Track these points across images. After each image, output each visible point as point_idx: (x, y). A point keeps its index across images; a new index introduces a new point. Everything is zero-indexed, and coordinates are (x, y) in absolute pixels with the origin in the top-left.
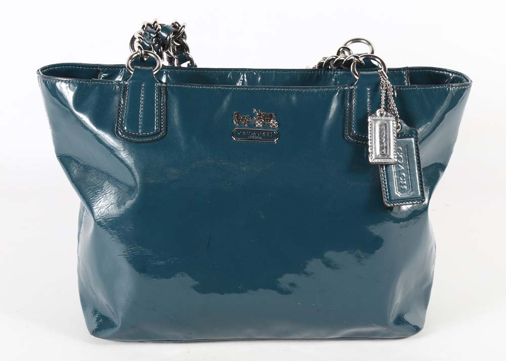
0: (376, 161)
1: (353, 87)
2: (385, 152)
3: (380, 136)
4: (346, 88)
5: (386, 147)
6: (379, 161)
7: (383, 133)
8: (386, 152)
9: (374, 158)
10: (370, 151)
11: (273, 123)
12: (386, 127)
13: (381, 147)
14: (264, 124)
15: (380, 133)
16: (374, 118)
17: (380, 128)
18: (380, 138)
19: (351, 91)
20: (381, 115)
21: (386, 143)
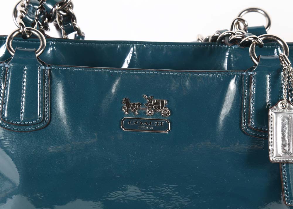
0: (278, 159)
1: (251, 73)
2: (287, 150)
3: (282, 131)
4: (244, 73)
5: (289, 144)
6: (281, 159)
7: (286, 128)
8: (289, 150)
9: (275, 155)
10: (270, 148)
11: (165, 110)
12: (289, 122)
13: (283, 144)
14: (155, 111)
15: (282, 128)
16: (276, 111)
17: (282, 123)
18: (283, 134)
19: (250, 77)
20: (284, 107)
21: (289, 140)
